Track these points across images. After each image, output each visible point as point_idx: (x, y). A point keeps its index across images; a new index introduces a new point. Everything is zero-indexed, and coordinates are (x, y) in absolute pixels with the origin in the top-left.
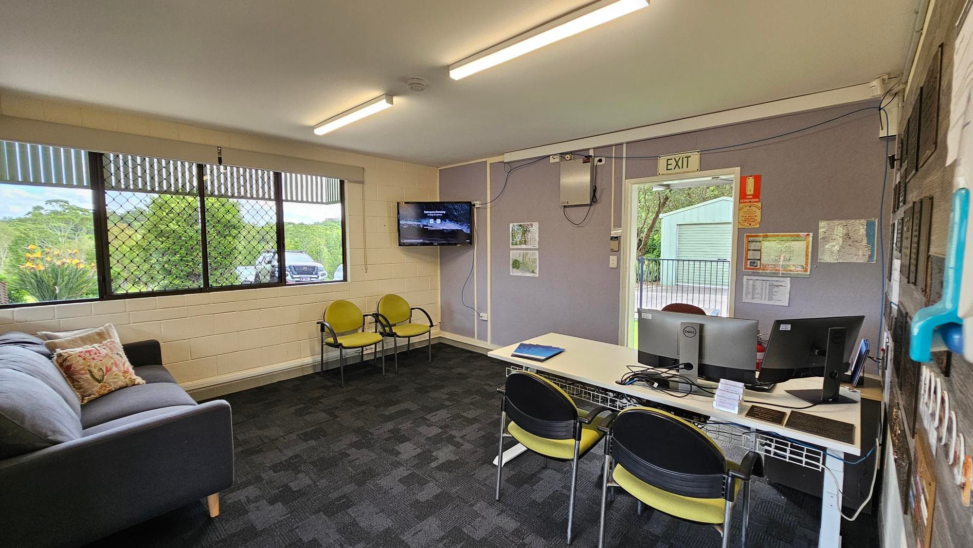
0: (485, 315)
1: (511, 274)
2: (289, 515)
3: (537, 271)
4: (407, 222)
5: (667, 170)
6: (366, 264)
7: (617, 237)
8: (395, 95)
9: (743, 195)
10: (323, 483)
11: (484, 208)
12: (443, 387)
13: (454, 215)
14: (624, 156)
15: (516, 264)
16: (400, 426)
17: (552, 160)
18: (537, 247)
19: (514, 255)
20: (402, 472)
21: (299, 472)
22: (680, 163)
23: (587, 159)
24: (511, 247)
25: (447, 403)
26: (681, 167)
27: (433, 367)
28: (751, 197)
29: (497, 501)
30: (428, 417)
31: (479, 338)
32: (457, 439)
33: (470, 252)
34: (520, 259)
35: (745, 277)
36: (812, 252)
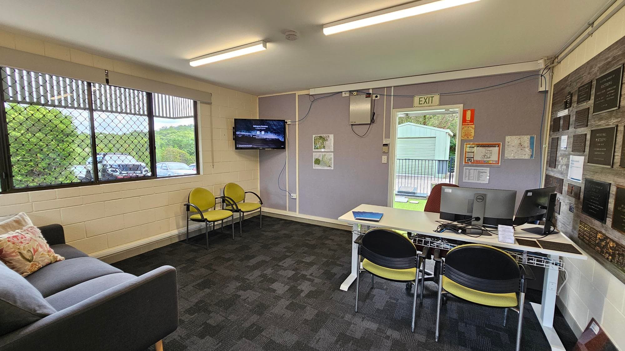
0: (295, 195)
1: (314, 168)
2: (220, 344)
3: (333, 166)
4: (241, 133)
5: (419, 104)
6: (213, 162)
7: (387, 145)
8: (268, 42)
9: (464, 120)
10: (232, 317)
11: (293, 125)
12: (278, 244)
13: (273, 129)
14: (392, 94)
15: (317, 162)
16: (265, 272)
17: (344, 95)
18: (333, 150)
19: (316, 155)
20: (284, 303)
21: (210, 312)
22: (427, 101)
23: (369, 95)
24: (313, 151)
25: (288, 254)
26: (428, 103)
27: (264, 231)
28: (469, 122)
29: (357, 312)
30: (280, 264)
31: (289, 210)
32: (308, 277)
33: (284, 153)
34: (321, 159)
35: (465, 168)
36: (502, 153)
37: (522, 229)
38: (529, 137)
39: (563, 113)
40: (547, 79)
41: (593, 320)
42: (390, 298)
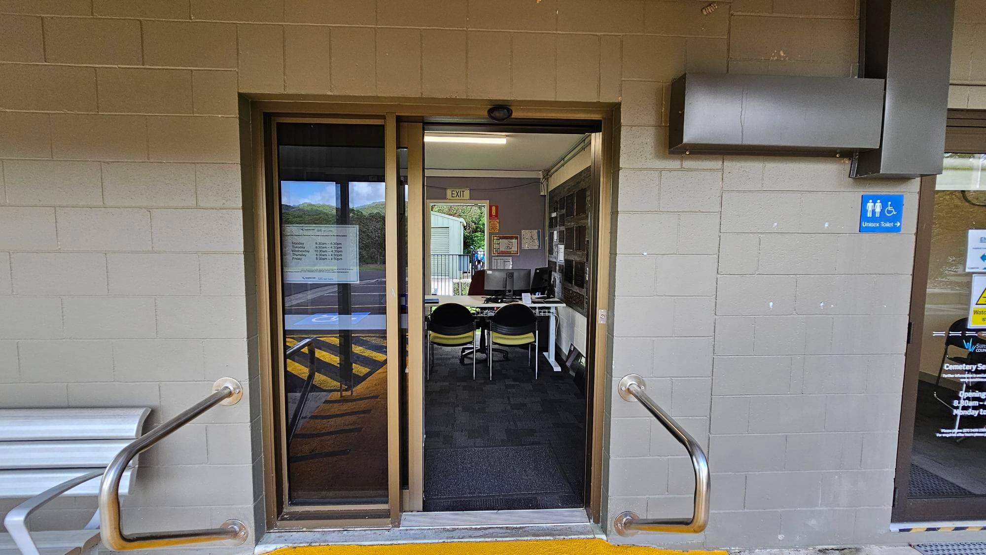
5: (452, 197)
9: (491, 215)
22: (459, 194)
26: (460, 196)
28: (494, 216)
35: (493, 258)
36: (520, 244)
38: (537, 231)
39: (554, 215)
40: (545, 187)
41: (571, 344)
42: (450, 369)
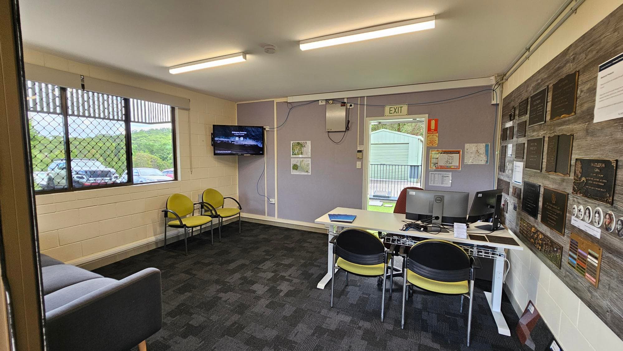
0: (273, 200)
1: (292, 173)
2: (203, 342)
3: (310, 171)
4: (220, 139)
5: (390, 113)
6: (191, 168)
7: (361, 151)
8: (248, 53)
9: (429, 129)
10: (214, 318)
11: (272, 131)
12: (257, 248)
13: (252, 135)
14: (365, 104)
15: (295, 167)
16: (245, 275)
17: (320, 103)
18: (310, 156)
19: (293, 161)
20: (264, 302)
21: (191, 314)
22: (397, 110)
23: (343, 104)
24: (291, 156)
25: (267, 257)
26: (397, 112)
27: (243, 236)
28: (433, 130)
29: (332, 307)
30: (260, 267)
31: (268, 215)
32: (287, 277)
33: (263, 158)
34: (298, 164)
35: (430, 173)
36: (462, 159)
37: (475, 227)
38: (484, 144)
39: (509, 124)
40: (498, 94)
41: (530, 302)
42: (363, 293)
